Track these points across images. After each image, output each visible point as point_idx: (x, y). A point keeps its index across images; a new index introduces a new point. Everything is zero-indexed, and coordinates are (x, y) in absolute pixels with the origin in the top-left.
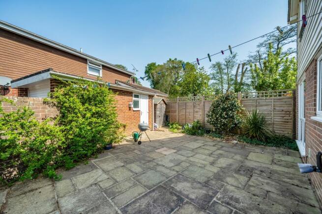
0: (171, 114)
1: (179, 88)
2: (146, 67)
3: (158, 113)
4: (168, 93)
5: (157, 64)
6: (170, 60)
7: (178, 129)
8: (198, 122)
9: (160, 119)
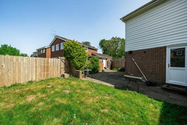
0: (113, 65)
1: (117, 54)
2: (100, 42)
3: (109, 64)
4: (112, 55)
5: (106, 40)
6: (113, 37)
7: (116, 70)
8: (122, 68)
9: (109, 67)
